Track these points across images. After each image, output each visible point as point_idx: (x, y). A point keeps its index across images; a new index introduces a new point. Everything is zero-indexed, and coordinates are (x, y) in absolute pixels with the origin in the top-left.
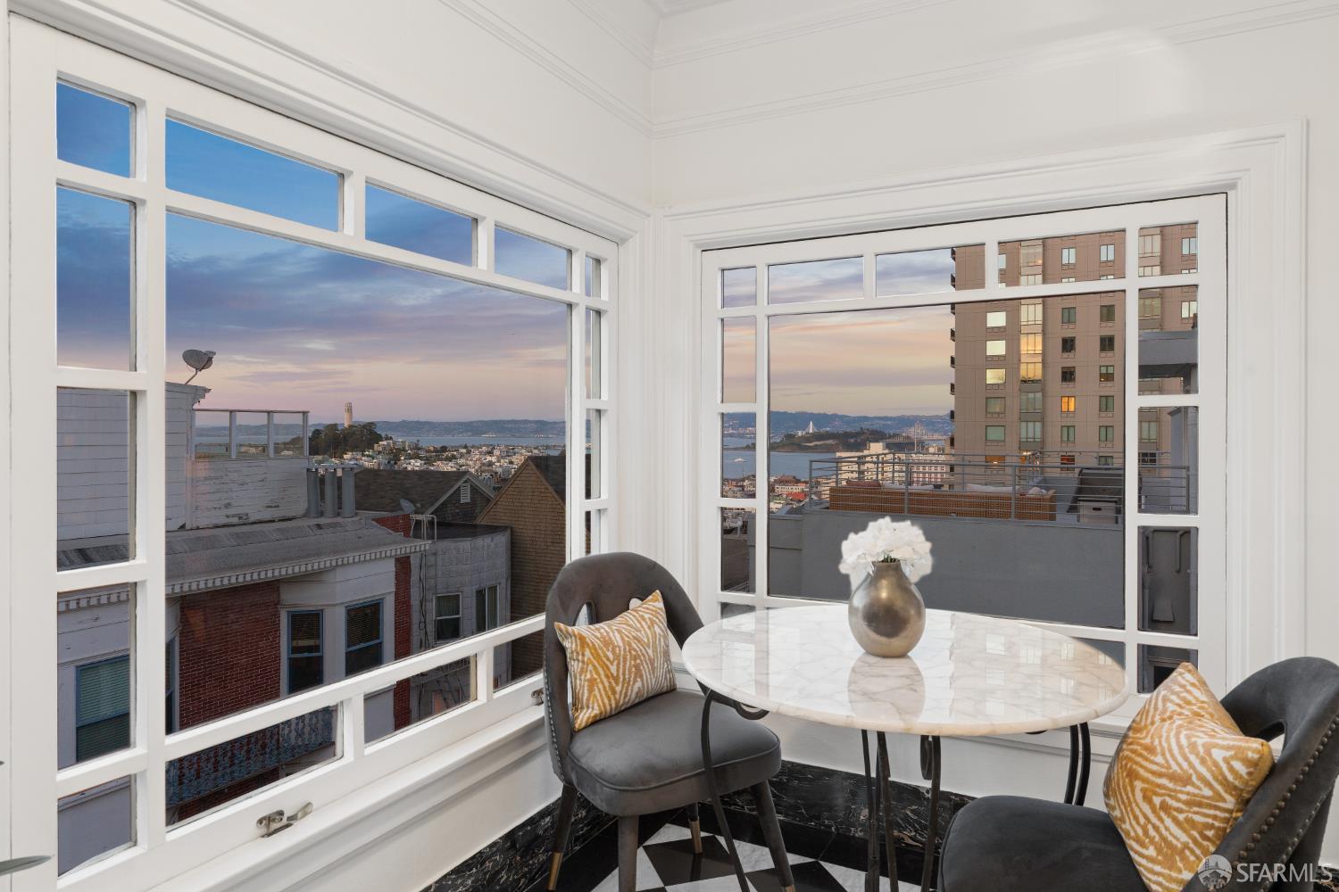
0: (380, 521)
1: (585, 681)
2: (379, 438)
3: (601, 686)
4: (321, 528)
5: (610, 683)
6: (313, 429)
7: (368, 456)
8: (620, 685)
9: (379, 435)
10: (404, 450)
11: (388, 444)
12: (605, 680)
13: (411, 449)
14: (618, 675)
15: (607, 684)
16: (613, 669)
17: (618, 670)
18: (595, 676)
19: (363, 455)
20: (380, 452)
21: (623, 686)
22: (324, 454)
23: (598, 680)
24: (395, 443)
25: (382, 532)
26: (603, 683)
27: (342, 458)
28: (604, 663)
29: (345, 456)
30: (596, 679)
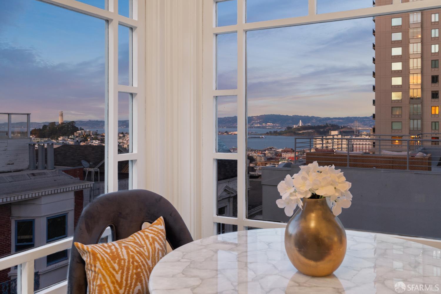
0: (66, 172)
1: (96, 286)
2: (77, 129)
3: (107, 290)
4: (34, 176)
5: (115, 287)
6: (43, 125)
7: (71, 138)
8: (123, 288)
9: (77, 128)
10: (90, 135)
11: (82, 133)
12: (111, 285)
13: (93, 135)
14: (122, 281)
15: (112, 289)
16: (118, 277)
17: (122, 278)
18: (104, 283)
19: (69, 138)
20: (77, 137)
21: (125, 289)
22: (48, 138)
23: (106, 286)
24: (85, 132)
25: (67, 178)
26: (109, 288)
27: (58, 139)
28: (111, 272)
29: (59, 139)
30: (104, 285)
